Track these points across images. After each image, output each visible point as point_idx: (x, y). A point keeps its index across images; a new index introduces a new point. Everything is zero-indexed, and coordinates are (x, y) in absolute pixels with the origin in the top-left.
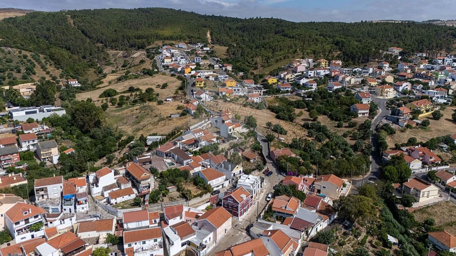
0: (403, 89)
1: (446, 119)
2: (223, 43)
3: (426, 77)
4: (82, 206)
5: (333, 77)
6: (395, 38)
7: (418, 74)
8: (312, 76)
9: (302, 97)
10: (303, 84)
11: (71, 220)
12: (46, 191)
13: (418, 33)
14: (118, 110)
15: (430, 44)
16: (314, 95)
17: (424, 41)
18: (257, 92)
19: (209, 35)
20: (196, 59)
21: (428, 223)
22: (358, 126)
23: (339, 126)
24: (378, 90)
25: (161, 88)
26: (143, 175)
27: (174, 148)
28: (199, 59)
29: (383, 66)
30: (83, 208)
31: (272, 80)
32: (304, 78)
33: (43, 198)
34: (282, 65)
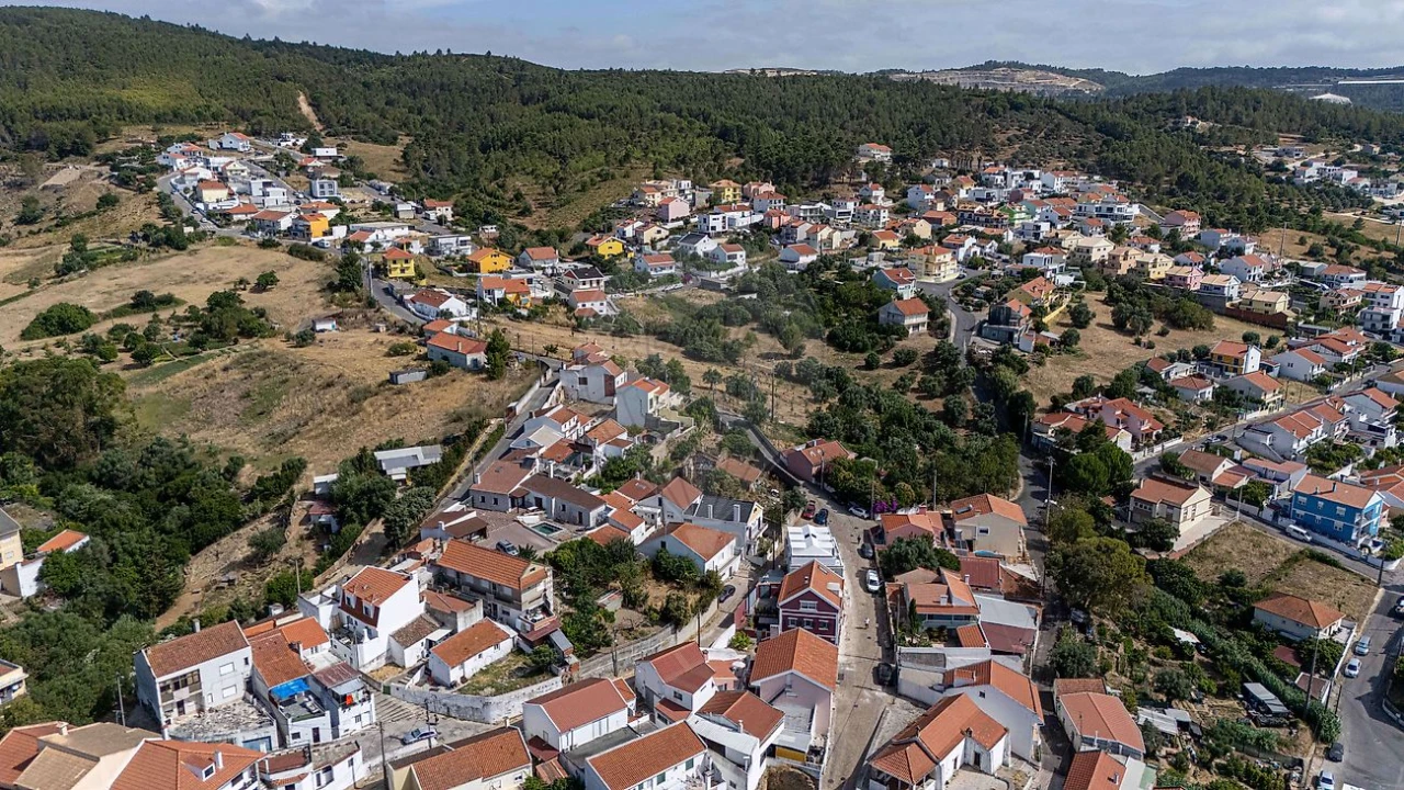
0: (967, 255)
1: (1099, 325)
2: (366, 133)
3: (987, 221)
4: (355, 710)
5: (778, 231)
6: (852, 117)
7: (966, 215)
8: (719, 229)
9: (722, 291)
10: (706, 254)
11: (351, 763)
12: (197, 684)
13: (904, 106)
14: (143, 377)
15: (944, 134)
16: (759, 283)
17: (927, 126)
18: (588, 286)
19: (306, 109)
20: (322, 187)
21: (1231, 581)
22: (919, 360)
23: (870, 365)
24: (917, 261)
25: (253, 291)
26: (527, 573)
27: (528, 477)
28: (331, 186)
29: (870, 196)
30: (358, 718)
31: (608, 247)
32: (706, 238)
33: (182, 712)
34: (606, 196)
